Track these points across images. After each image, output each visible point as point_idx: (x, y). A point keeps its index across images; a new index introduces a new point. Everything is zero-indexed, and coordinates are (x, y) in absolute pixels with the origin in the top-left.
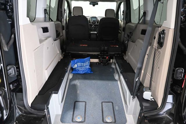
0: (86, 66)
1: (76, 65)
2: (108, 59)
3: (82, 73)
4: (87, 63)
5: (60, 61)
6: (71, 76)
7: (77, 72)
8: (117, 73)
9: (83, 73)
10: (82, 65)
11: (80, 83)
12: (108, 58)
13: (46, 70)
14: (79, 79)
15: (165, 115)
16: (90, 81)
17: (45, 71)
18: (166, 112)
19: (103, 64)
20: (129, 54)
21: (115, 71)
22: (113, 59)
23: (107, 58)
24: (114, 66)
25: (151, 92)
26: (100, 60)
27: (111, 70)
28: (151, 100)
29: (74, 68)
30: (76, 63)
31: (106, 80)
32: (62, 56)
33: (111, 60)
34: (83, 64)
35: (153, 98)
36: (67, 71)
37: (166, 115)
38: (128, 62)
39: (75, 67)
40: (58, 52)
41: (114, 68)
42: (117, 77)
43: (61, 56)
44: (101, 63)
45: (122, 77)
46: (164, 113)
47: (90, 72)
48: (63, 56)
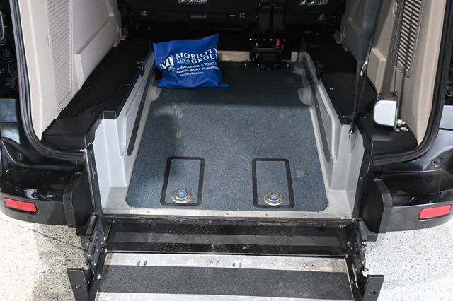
0: (204, 62)
1: (171, 59)
2: (280, 46)
3: (190, 84)
4: (209, 53)
5: (115, 45)
6: (154, 94)
7: (174, 83)
8: (307, 86)
9: (195, 85)
10: (190, 59)
11: (184, 111)
12: (281, 41)
13: (79, 53)
14: (180, 101)
15: (435, 169)
16: (219, 108)
17: (76, 55)
18: (439, 161)
19: (263, 67)
20: (350, 19)
21: (304, 81)
22: (298, 51)
23: (278, 44)
24: (300, 71)
25: (395, 100)
26: (252, 56)
27: (290, 80)
28: (398, 130)
29: (164, 68)
30: (173, 54)
31: (270, 105)
32: (123, 34)
33: (294, 55)
34: (193, 56)
35: (404, 123)
36: (142, 73)
37: (441, 169)
38: (346, 50)
39: (168, 64)
40: (112, 15)
41: (300, 76)
42: (306, 96)
43: (118, 30)
44: (257, 61)
45: (321, 90)
46: (435, 161)
47: (217, 84)
48: (127, 32)
